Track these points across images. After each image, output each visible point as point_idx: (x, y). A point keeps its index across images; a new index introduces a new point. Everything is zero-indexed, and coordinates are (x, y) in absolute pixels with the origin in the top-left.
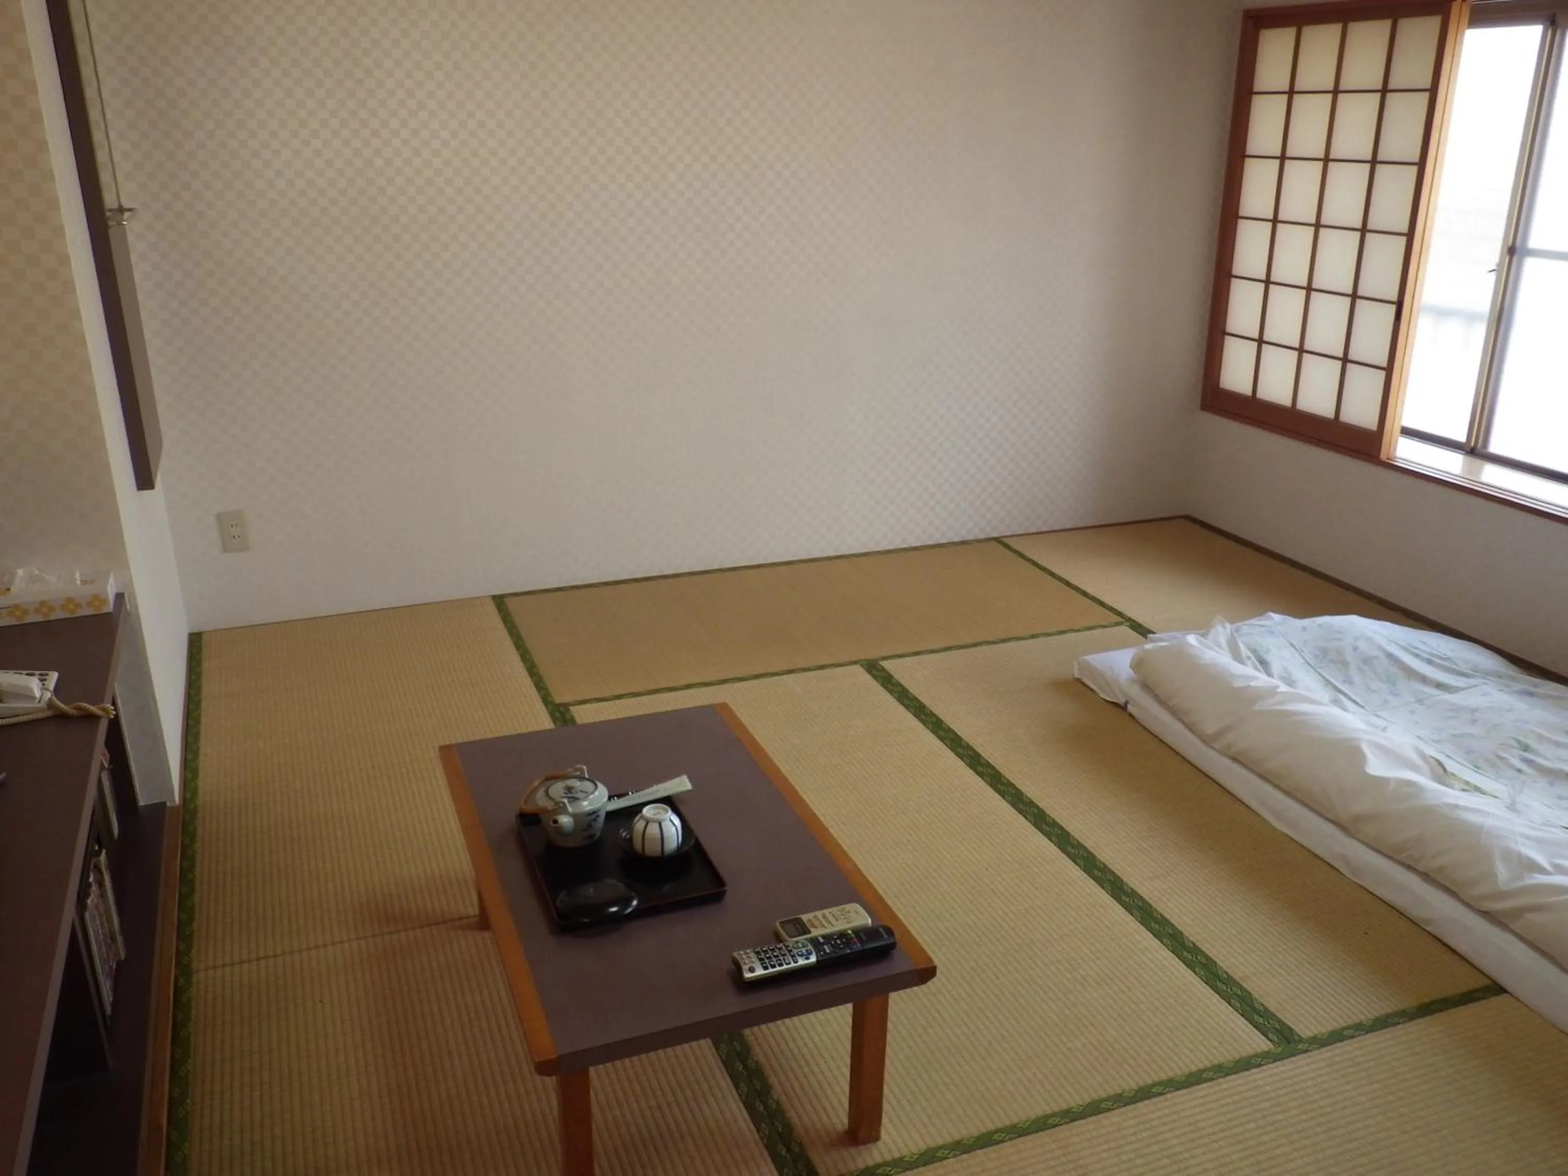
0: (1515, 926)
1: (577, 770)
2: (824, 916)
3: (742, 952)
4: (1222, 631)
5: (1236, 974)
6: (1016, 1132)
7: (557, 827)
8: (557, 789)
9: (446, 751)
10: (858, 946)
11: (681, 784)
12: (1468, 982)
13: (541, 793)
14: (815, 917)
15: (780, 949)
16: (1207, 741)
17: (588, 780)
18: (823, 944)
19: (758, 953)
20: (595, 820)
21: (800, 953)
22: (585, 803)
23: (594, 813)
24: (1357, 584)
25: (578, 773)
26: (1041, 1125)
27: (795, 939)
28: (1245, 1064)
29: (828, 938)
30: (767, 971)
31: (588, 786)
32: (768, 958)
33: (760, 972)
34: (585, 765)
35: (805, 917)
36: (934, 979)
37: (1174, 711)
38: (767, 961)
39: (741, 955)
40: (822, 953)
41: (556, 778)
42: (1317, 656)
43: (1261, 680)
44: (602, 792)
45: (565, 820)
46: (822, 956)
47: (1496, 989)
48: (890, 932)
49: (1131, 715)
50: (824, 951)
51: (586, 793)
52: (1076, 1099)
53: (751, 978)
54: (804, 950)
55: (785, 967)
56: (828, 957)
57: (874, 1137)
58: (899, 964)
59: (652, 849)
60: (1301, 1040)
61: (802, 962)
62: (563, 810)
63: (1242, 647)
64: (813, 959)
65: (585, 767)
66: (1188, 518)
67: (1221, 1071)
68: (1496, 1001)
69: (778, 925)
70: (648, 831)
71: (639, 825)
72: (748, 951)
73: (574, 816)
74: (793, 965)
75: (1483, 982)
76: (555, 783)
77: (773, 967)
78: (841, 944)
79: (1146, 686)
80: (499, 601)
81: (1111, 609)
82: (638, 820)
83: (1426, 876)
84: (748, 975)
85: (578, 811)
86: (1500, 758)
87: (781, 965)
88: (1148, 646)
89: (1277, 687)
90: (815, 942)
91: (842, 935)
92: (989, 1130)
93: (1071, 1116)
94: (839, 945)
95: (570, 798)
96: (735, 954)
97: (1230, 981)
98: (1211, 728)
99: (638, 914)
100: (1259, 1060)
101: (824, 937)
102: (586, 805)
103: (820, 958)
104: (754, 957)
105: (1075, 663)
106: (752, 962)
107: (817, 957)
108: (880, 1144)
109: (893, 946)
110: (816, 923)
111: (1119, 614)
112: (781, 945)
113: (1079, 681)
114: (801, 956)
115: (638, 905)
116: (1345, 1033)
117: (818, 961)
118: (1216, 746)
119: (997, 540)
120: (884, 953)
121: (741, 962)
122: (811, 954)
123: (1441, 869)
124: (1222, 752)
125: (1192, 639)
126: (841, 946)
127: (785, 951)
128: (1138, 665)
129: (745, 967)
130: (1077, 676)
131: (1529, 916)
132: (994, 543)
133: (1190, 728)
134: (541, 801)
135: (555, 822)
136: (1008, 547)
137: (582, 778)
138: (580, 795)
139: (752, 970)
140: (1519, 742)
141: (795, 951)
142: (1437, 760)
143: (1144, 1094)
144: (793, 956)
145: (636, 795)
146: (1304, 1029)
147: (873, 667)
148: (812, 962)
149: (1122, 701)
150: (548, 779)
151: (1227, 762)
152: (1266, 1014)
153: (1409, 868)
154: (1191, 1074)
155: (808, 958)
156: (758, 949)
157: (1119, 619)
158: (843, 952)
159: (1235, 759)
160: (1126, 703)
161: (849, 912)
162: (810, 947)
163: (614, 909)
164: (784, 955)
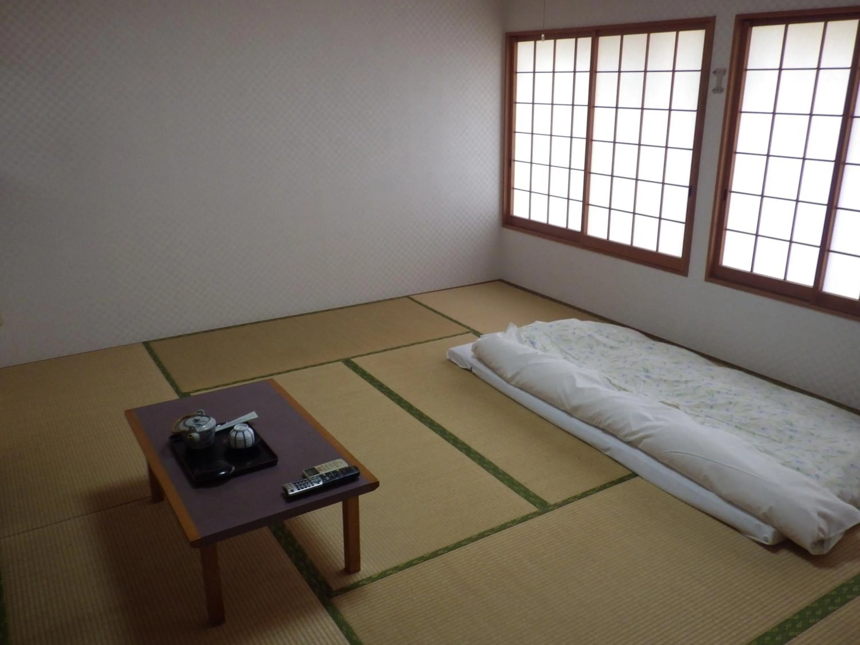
0: (640, 446)
1: (199, 412)
2: (326, 466)
3: (287, 484)
4: (513, 329)
5: (522, 482)
6: (423, 559)
7: (191, 439)
8: (190, 422)
9: (129, 413)
10: (342, 476)
11: (252, 416)
12: (622, 473)
13: (182, 424)
14: (322, 466)
15: (305, 481)
16: (508, 381)
17: (205, 416)
18: (325, 477)
19: (295, 484)
20: (210, 435)
21: (315, 481)
22: (204, 426)
23: (209, 431)
24: (578, 306)
25: (200, 413)
26: (435, 555)
27: (312, 477)
28: (525, 519)
29: (328, 474)
30: (299, 491)
31: (205, 419)
32: (300, 485)
33: (296, 491)
34: (203, 409)
35: (316, 467)
36: (379, 487)
37: (493, 370)
38: (299, 486)
39: (287, 485)
40: (325, 480)
41: (188, 417)
42: (557, 338)
43: (530, 350)
44: (212, 422)
45: (196, 435)
46: (325, 482)
47: (634, 475)
48: (356, 468)
49: (474, 374)
50: (326, 479)
51: (205, 422)
52: (449, 542)
53: (292, 494)
54: (316, 480)
55: (308, 488)
56: (328, 482)
57: (358, 570)
58: (362, 482)
59: (241, 446)
60: (550, 506)
61: (316, 485)
62: (194, 431)
63: (523, 337)
64: (321, 483)
65: (203, 410)
66: (501, 280)
67: (515, 522)
68: (633, 480)
69: (304, 471)
70: (237, 436)
71: (233, 434)
72: (290, 483)
73: (200, 433)
74: (312, 487)
75: (627, 473)
76: (188, 419)
77: (303, 488)
78: (334, 476)
79: (480, 359)
80: (147, 344)
81: (464, 326)
82: (232, 433)
83: (604, 430)
84: (291, 493)
85: (202, 430)
86: (636, 377)
87: (306, 487)
88: (479, 340)
89: (537, 353)
90: (322, 477)
91: (334, 472)
92: (410, 560)
93: (448, 549)
94: (333, 476)
95: (197, 425)
96: (284, 485)
97: (519, 485)
98: (509, 375)
99: (236, 475)
100: (532, 516)
101: (326, 474)
102: (205, 428)
103: (325, 483)
104: (293, 486)
105: (447, 353)
106: (292, 487)
107: (323, 483)
108: (360, 572)
109: (358, 474)
110: (322, 469)
111: (468, 328)
112: (305, 479)
113: (449, 360)
114: (316, 482)
115: (235, 470)
116: (570, 500)
117: (323, 484)
118: (512, 383)
119: (408, 297)
120: (355, 478)
121: (287, 488)
122: (320, 481)
123: (609, 425)
124: (515, 386)
125: (499, 334)
126: (334, 477)
127: (307, 481)
128: (475, 349)
129: (289, 490)
130: (448, 357)
131: (645, 441)
132: (406, 299)
133: (501, 376)
134: (182, 428)
135: (190, 436)
136: (413, 300)
137: (202, 416)
138: (201, 423)
139: (292, 491)
140: (644, 369)
141: (312, 481)
142: (607, 378)
143: (481, 536)
144: (312, 483)
145: (230, 423)
146: (551, 500)
147: (348, 362)
148: (321, 485)
149: (469, 367)
150: (184, 418)
151: (517, 390)
152: (536, 497)
153: (597, 427)
154: (502, 525)
155: (318, 483)
156: (295, 482)
157: (468, 330)
158: (335, 479)
159: (521, 389)
160: (471, 368)
161: (337, 463)
162: (319, 478)
163: (223, 473)
164: (307, 483)
